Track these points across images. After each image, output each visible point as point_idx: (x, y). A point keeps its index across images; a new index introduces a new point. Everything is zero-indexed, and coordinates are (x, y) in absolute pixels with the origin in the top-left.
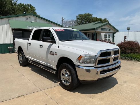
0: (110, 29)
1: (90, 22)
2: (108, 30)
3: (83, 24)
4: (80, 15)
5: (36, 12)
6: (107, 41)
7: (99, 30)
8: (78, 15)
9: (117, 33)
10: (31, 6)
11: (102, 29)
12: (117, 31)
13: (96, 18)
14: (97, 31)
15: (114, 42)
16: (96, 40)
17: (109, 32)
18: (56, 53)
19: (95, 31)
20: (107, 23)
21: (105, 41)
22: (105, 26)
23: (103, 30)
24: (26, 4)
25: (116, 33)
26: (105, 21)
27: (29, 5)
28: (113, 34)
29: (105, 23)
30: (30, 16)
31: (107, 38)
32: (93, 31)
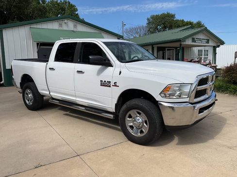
0: (208, 40)
1: (171, 28)
2: (204, 41)
3: (159, 31)
4: (153, 17)
5: (77, 14)
6: (203, 61)
7: (189, 42)
8: (149, 17)
9: (221, 46)
10: (69, 3)
11: (194, 40)
12: (222, 43)
13: (183, 20)
14: (184, 43)
15: (215, 63)
16: (183, 60)
17: (207, 44)
18: (115, 83)
19: (181, 44)
20: (203, 28)
21: (199, 62)
22: (199, 34)
23: (195, 42)
24: (61, 1)
25: (218, 46)
26: (199, 25)
27: (66, 3)
28: (215, 48)
29: (199, 29)
30: (66, 21)
31: (203, 57)
32: (177, 45)
